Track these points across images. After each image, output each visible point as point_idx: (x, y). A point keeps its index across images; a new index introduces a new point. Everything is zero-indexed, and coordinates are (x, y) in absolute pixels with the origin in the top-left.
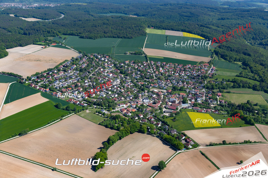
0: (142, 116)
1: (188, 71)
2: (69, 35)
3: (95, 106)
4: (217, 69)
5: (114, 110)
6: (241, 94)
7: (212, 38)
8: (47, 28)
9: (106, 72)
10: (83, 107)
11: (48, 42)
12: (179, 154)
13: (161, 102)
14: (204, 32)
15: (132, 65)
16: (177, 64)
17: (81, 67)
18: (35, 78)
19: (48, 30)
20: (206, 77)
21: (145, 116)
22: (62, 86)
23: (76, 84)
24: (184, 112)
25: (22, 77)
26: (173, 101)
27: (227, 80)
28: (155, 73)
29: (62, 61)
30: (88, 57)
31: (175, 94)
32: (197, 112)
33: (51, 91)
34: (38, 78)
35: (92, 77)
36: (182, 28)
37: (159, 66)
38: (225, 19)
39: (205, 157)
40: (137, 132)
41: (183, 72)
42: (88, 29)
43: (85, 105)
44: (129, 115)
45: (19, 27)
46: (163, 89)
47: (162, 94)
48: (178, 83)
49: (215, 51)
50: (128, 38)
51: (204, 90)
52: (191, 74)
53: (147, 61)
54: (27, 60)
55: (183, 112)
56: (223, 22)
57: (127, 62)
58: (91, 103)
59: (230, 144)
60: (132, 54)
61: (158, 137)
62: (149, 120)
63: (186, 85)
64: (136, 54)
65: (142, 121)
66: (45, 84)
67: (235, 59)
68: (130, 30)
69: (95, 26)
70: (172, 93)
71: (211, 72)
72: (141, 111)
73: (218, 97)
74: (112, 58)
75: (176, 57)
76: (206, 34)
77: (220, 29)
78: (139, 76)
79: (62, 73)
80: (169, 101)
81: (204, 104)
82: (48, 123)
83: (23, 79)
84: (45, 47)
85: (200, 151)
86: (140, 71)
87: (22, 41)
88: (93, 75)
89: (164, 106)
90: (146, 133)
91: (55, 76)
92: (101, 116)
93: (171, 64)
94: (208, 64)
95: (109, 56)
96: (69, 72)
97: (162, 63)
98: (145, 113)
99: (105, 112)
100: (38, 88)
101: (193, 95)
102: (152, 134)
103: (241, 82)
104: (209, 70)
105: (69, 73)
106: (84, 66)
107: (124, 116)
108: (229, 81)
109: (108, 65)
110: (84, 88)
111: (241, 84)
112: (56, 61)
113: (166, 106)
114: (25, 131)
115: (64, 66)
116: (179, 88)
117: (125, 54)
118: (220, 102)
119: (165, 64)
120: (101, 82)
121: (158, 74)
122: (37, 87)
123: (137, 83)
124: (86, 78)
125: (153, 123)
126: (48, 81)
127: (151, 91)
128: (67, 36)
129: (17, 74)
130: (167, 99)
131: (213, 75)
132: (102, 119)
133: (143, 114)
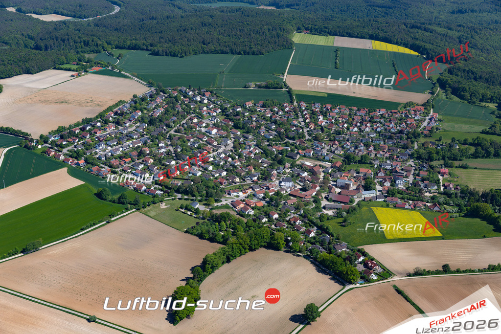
0: (276, 216)
1: (379, 122)
2: (129, 48)
3: (179, 196)
4: (441, 117)
5: (219, 204)
6: (490, 171)
7: (435, 53)
8: (83, 35)
9: (204, 125)
10: (154, 196)
11: (84, 64)
12: (349, 292)
13: (318, 188)
14: (417, 39)
15: (260, 111)
16: (355, 108)
17: (152, 115)
18: (57, 138)
19: (86, 38)
20: (416, 136)
21: (283, 214)
22: (112, 155)
23: (141, 150)
24: (367, 209)
25: (30, 135)
26: (344, 185)
27: (462, 140)
28: (308, 127)
29: (111, 103)
30: (166, 95)
31: (350, 171)
32: (395, 207)
33: (89, 165)
34: (62, 137)
35: (175, 135)
36: (371, 33)
37: (317, 112)
38: (466, 11)
39: (404, 298)
40: (264, 247)
41: (368, 125)
42: (169, 37)
43: (159, 192)
44: (248, 213)
45: (25, 33)
46: (323, 160)
47: (321, 170)
48: (356, 148)
49: (439, 80)
50: (253, 54)
51: (411, 162)
52: (386, 130)
53: (292, 102)
54: (41, 102)
55: (365, 209)
56: (461, 18)
57: (249, 104)
58: (170, 189)
59: (458, 271)
60: (260, 87)
61: (306, 257)
62: (290, 224)
63: (374, 152)
64: (269, 88)
65: (275, 225)
66: (76, 149)
67: (483, 96)
68: (258, 36)
69: (185, 30)
70: (343, 168)
71: (428, 123)
72: (274, 206)
73: (441, 177)
74: (217, 96)
75: (354, 93)
76: (422, 44)
77: (455, 34)
78: (274, 133)
79: (111, 128)
80: (336, 186)
81: (410, 192)
82: (82, 229)
83: (32, 140)
84: (79, 75)
85: (395, 287)
86: (275, 122)
87: (30, 63)
88: (176, 131)
89: (324, 195)
90: (284, 250)
91: (98, 135)
92: (191, 216)
93: (344, 107)
94: (422, 108)
95: (211, 93)
96: (128, 125)
97: (324, 106)
98: (283, 210)
99: (198, 206)
100: (62, 158)
101: (388, 172)
102: (295, 251)
103: (491, 144)
104: (425, 120)
105: (126, 129)
106: (159, 112)
107: (238, 216)
108: (465, 143)
109: (209, 111)
110: (156, 158)
111: (492, 150)
112: (100, 103)
113: (328, 196)
114: (34, 243)
115: (116, 113)
116: (358, 158)
117: (245, 87)
118: (445, 187)
119: (329, 108)
120: (194, 146)
121: (314, 129)
122: (60, 156)
123: (270, 148)
124: (162, 138)
125: (298, 230)
126: (83, 144)
127: (298, 165)
128: (123, 52)
129: (19, 129)
130: (331, 182)
131: (431, 131)
132: (192, 222)
133: (280, 212)
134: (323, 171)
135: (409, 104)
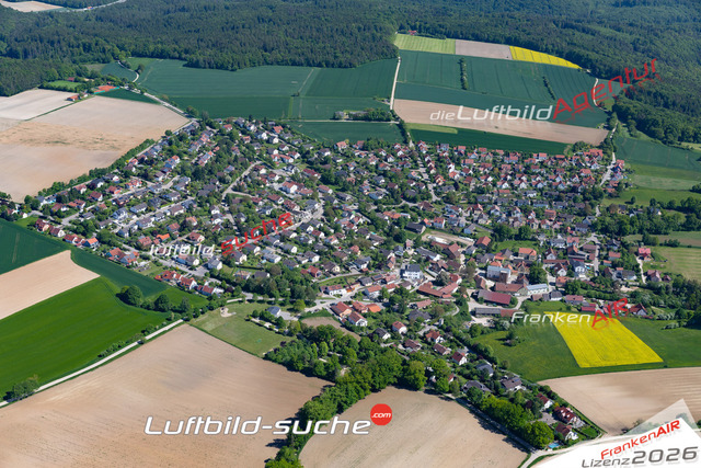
0: (403, 329)
1: (539, 173)
2: (152, 56)
3: (250, 296)
4: (628, 166)
5: (312, 309)
7: (605, 66)
8: (81, 36)
9: (277, 178)
10: (210, 298)
11: (87, 80)
13: (460, 280)
14: (575, 44)
15: (359, 156)
16: (502, 152)
17: (196, 164)
18: (51, 202)
19: (86, 40)
20: (597, 196)
21: (414, 326)
22: (139, 229)
23: (185, 221)
25: (9, 197)
26: (497, 275)
27: (666, 203)
28: (434, 182)
29: (134, 144)
30: (215, 131)
31: (503, 252)
32: (580, 311)
33: (105, 246)
34: (59, 200)
35: (234, 196)
36: (508, 35)
37: (446, 157)
38: (634, 4)
40: (394, 384)
41: (524, 178)
43: (217, 290)
44: (359, 323)
46: (462, 234)
47: (460, 250)
48: (509, 214)
49: (615, 108)
50: (340, 67)
51: (593, 237)
52: (550, 186)
53: (406, 142)
54: (23, 141)
56: (629, 14)
57: (343, 146)
58: (235, 284)
60: (356, 118)
62: (426, 342)
63: (537, 221)
64: (370, 120)
65: (404, 345)
66: (82, 220)
67: (683, 133)
68: (344, 39)
69: (233, 28)
70: (493, 248)
71: (612, 176)
72: (397, 311)
73: (639, 261)
74: (293, 133)
75: (496, 127)
76: (583, 52)
77: (629, 38)
78: (384, 190)
79: (136, 186)
80: (485, 276)
81: (597, 285)
82: (100, 356)
83: (12, 206)
84: (79, 98)
86: (384, 174)
88: (235, 189)
89: (470, 292)
90: (424, 388)
91: (116, 196)
92: (270, 329)
93: (484, 151)
94: (601, 151)
95: (283, 127)
96: (160, 179)
97: (455, 148)
98: (413, 319)
99: (281, 313)
100: (61, 234)
101: (561, 254)
102: (443, 391)
104: (606, 170)
105: (160, 186)
106: (207, 159)
107: (344, 329)
108: (670, 207)
109: (282, 156)
110: (209, 233)
112: (116, 144)
113: (477, 293)
114: (25, 383)
115: (141, 161)
116: (515, 231)
117: (334, 119)
118: (649, 278)
119: (463, 151)
120: (265, 213)
121: (444, 185)
122: (58, 230)
123: (378, 215)
124: (215, 200)
125: (440, 354)
126: (94, 211)
127: (425, 243)
128: (145, 61)
130: (477, 269)
131: (618, 188)
132: (274, 341)
133: (407, 323)
134: (464, 252)
135: (576, 147)
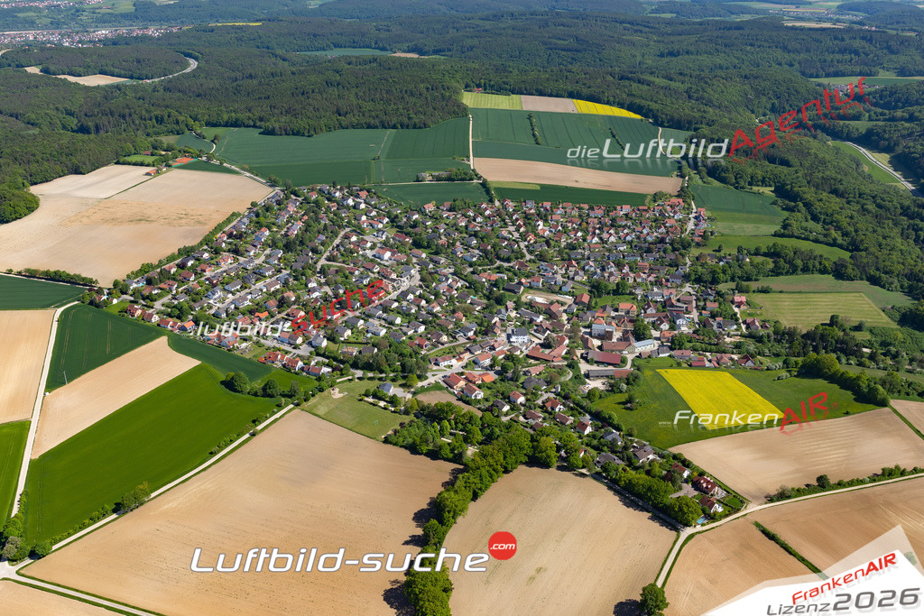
0: (522, 399)
1: (626, 225)
2: (227, 125)
3: (359, 373)
4: (709, 214)
5: (425, 383)
7: (666, 115)
8: (152, 108)
9: (369, 245)
10: (319, 379)
11: (163, 153)
12: (690, 542)
13: (567, 341)
14: (634, 95)
15: (447, 217)
16: (586, 206)
17: (286, 235)
18: (141, 284)
19: (158, 112)
20: (686, 245)
21: (532, 395)
22: (236, 308)
23: (283, 297)
24: (651, 373)
25: (96, 282)
26: (603, 332)
27: (752, 249)
28: (525, 240)
29: (220, 219)
30: (300, 199)
31: (604, 308)
32: (690, 366)
34: (149, 282)
35: (329, 267)
36: (569, 88)
37: (533, 214)
38: (679, 53)
39: (782, 547)
40: (525, 463)
42: (285, 105)
43: (325, 370)
44: (476, 396)
45: (60, 106)
46: (560, 292)
47: (562, 309)
48: (603, 269)
50: (414, 128)
51: (688, 288)
52: (638, 238)
53: (491, 201)
54: (105, 221)
55: (648, 373)
57: (430, 208)
58: (342, 362)
59: (840, 485)
60: (439, 179)
61: (596, 477)
62: (546, 411)
63: (632, 275)
64: (453, 180)
65: (525, 416)
66: (176, 302)
67: (752, 178)
70: (593, 304)
71: (696, 225)
72: (512, 379)
73: (736, 309)
74: (378, 197)
75: (577, 181)
76: (643, 102)
78: (477, 251)
79: (227, 262)
80: (591, 334)
81: (701, 337)
82: (211, 453)
83: (100, 291)
84: (158, 172)
85: (757, 525)
86: (475, 235)
87: (79, 157)
88: (328, 259)
89: (579, 352)
90: (556, 464)
91: (208, 274)
92: (385, 408)
93: (569, 205)
94: (680, 200)
95: (368, 191)
96: (252, 253)
97: (540, 205)
98: (529, 387)
99: (394, 390)
100: (155, 319)
101: (660, 307)
102: (576, 466)
103: (795, 253)
104: (690, 219)
105: (251, 260)
106: (296, 229)
107: (460, 403)
108: (757, 254)
109: (371, 221)
110: (309, 308)
111: (799, 263)
112: (201, 219)
113: (587, 354)
114: (135, 494)
115: (230, 236)
116: (612, 287)
117: (418, 181)
118: (747, 325)
119: (548, 207)
120: (362, 283)
121: (535, 242)
122: (151, 315)
123: (475, 277)
124: (310, 272)
125: (563, 423)
126: (186, 292)
127: (526, 304)
128: (219, 131)
129: (77, 273)
130: (581, 328)
131: (704, 236)
132: (393, 423)
133: (524, 391)
134: (565, 311)
135: (656, 197)
